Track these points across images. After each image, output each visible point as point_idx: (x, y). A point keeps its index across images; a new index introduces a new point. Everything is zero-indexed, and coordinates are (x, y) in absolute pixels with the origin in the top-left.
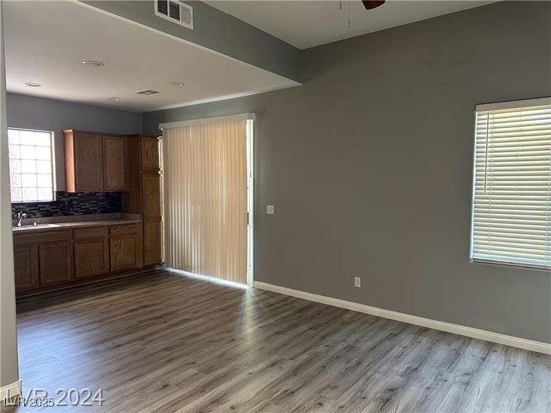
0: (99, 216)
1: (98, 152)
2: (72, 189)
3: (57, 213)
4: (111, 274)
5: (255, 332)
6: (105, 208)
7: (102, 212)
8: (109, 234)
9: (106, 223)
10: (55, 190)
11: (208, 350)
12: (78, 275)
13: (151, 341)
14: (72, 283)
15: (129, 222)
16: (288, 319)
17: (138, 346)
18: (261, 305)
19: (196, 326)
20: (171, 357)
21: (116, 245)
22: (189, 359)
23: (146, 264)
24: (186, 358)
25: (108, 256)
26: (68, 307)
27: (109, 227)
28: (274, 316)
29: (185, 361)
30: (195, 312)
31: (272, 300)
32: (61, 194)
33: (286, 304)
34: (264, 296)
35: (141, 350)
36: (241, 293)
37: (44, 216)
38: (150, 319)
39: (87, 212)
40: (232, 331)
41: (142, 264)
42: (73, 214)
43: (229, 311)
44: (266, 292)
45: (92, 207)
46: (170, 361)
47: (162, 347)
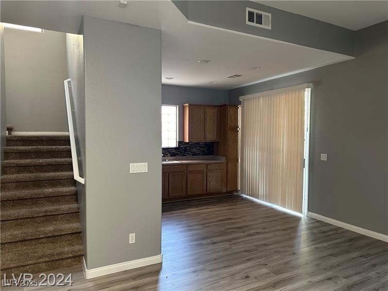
0: (201, 157)
1: (202, 117)
2: (187, 140)
3: (178, 154)
4: (207, 194)
5: (312, 251)
6: (205, 152)
7: (203, 155)
8: (207, 169)
9: (205, 162)
10: (178, 140)
11: (276, 257)
12: (189, 193)
13: (235, 243)
14: (185, 198)
15: (218, 162)
16: (339, 245)
17: (226, 245)
18: (315, 231)
19: (266, 238)
20: (249, 257)
21: (210, 176)
22: (262, 261)
23: (228, 190)
24: (260, 260)
25: (205, 183)
26: (184, 212)
27: (207, 164)
28: (327, 241)
29: (260, 262)
30: (264, 228)
31: (324, 229)
32: (181, 143)
33: (337, 234)
34: (317, 224)
35: (229, 248)
36: (298, 219)
37: (172, 156)
38: (233, 228)
39: (195, 154)
40: (293, 247)
41: (226, 190)
42: (186, 155)
43: (289, 231)
44: (318, 221)
45: (197, 151)
46: (249, 260)
47: (243, 250)
